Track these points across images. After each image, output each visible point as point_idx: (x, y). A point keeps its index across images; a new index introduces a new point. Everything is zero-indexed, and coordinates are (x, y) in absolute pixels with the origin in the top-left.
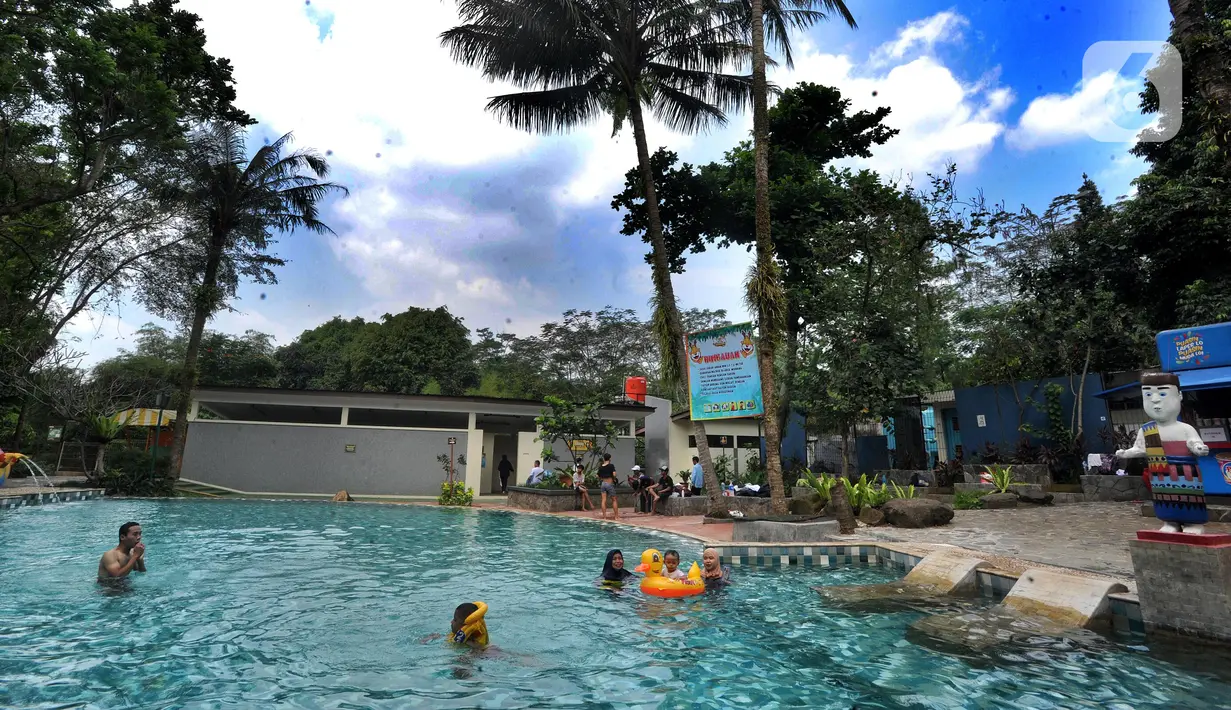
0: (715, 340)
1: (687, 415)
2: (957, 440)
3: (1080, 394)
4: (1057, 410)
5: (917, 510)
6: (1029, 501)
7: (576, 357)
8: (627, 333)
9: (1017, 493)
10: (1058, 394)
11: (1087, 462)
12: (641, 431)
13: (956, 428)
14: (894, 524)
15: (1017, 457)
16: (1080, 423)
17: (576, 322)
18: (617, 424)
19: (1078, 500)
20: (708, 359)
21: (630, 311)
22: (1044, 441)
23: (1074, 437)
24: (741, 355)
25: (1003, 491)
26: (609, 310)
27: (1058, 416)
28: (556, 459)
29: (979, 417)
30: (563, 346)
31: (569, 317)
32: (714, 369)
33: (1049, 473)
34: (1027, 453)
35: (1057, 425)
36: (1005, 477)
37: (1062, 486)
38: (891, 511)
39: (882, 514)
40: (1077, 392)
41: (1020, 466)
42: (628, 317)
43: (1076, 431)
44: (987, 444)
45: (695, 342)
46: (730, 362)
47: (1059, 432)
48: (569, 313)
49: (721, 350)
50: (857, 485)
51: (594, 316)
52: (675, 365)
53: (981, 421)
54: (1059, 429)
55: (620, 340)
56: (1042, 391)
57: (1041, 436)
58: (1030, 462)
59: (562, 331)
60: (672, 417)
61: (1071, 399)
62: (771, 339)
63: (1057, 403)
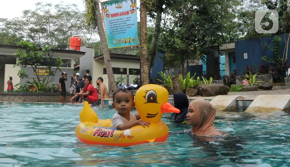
0: (117, 5)
1: (102, 56)
2: (234, 68)
3: (288, 41)
4: (278, 49)
5: (212, 88)
6: (262, 88)
7: (43, 30)
8: (72, 17)
9: (258, 85)
10: (279, 42)
11: (287, 72)
12: (77, 66)
13: (234, 62)
14: (202, 95)
15: (259, 71)
16: (286, 55)
17: (43, 9)
18: (64, 61)
19: (283, 89)
20: (113, 15)
21: (74, 5)
22: (272, 64)
23: (283, 62)
24: (129, 12)
25: (252, 84)
26: (62, 4)
27: (278, 52)
28: (26, 76)
29: (245, 54)
30: (36, 24)
31: (39, 6)
32: (116, 21)
33: (272, 78)
34: (264, 70)
35: (277, 56)
36: (254, 78)
37: (277, 84)
38: (201, 89)
39: (196, 91)
40: (287, 41)
41: (260, 75)
42: (73, 8)
43: (285, 58)
44: (247, 66)
45: (106, 6)
46: (125, 17)
47: (278, 60)
48: (39, 4)
49: (119, 11)
50: (185, 79)
51: (53, 6)
52: (94, 19)
53: (246, 56)
54: (278, 58)
55: (68, 20)
56: (272, 41)
57: (270, 62)
58: (264, 74)
59: (34, 14)
60: (95, 58)
61: (284, 44)
62: (147, 4)
63: (278, 46)
